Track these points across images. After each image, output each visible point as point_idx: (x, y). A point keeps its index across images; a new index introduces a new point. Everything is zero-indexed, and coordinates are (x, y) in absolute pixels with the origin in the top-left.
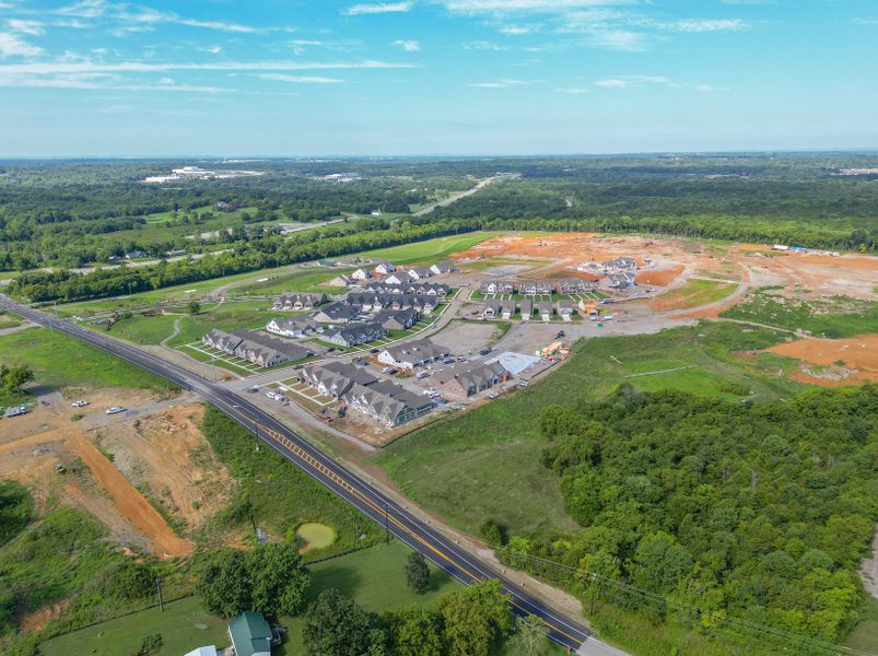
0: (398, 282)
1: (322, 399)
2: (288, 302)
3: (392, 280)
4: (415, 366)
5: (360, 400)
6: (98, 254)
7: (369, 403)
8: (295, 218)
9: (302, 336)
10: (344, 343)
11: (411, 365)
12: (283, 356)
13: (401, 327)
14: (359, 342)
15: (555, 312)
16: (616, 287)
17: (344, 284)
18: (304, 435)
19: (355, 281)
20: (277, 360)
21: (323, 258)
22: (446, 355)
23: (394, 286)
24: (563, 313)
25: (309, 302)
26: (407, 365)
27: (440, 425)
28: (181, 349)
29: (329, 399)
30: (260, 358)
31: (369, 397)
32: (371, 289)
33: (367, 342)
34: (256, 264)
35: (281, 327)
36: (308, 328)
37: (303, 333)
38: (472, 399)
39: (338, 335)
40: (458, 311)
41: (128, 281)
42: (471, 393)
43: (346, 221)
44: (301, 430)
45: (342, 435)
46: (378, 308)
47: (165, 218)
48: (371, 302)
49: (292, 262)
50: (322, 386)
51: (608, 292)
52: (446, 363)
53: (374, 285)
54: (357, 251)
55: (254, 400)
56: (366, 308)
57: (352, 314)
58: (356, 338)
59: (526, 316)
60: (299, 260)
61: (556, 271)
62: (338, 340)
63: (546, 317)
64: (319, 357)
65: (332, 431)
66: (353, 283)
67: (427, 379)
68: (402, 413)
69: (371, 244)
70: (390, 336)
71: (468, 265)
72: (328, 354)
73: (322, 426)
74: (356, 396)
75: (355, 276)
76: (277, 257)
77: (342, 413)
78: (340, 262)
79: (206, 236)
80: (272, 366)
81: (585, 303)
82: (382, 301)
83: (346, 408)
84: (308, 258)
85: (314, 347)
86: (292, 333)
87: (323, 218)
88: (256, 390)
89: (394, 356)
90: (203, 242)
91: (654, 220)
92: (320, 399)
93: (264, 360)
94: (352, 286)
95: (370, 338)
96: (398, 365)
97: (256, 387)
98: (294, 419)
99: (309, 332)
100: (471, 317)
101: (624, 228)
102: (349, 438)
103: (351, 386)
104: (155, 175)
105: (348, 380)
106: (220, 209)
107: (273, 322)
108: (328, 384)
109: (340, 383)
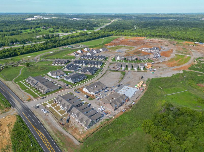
0: (91, 55)
1: (62, 112)
2: (57, 62)
3: (89, 54)
4: (95, 94)
5: (75, 115)
6: (6, 43)
7: (78, 117)
8: (63, 32)
9: (59, 78)
10: (72, 82)
12: (50, 90)
13: (91, 74)
14: (77, 81)
15: (138, 67)
16: (155, 58)
17: (75, 55)
18: (53, 134)
20: (48, 91)
21: (70, 44)
22: (106, 88)
23: (89, 56)
24: (141, 68)
25: (63, 63)
26: (92, 93)
27: (105, 127)
28: (18, 84)
29: (64, 112)
30: (42, 91)
31: (78, 114)
32: (82, 57)
33: (80, 81)
34: (50, 47)
35: (52, 74)
37: (59, 76)
38: (116, 112)
39: (70, 79)
40: (108, 67)
41: (11, 53)
42: (116, 109)
43: (77, 32)
44: (51, 131)
45: (67, 134)
46: (84, 65)
47: (28, 31)
48: (82, 63)
49: (60, 46)
50: (61, 107)
51: (153, 59)
52: (106, 92)
53: (84, 56)
54: (79, 42)
55: (36, 113)
56: (81, 65)
57: (76, 68)
59: (129, 69)
60: (63, 45)
61: (136, 51)
62: (70, 81)
63: (136, 69)
64: (63, 89)
65: (63, 131)
66: (78, 54)
67: (99, 100)
68: (91, 123)
69: (83, 40)
70: (87, 78)
71: (110, 48)
72: (67, 87)
73: (59, 128)
74: (73, 113)
75: (78, 52)
76: (56, 44)
77: (68, 121)
78: (74, 46)
79: (38, 37)
80: (46, 93)
81: (148, 64)
82: (85, 63)
83: (70, 117)
84: (65, 45)
85: (62, 84)
86: (55, 77)
87: (71, 32)
88: (38, 107)
89: (88, 90)
90: (37, 39)
91: (161, 34)
92: (60, 112)
93: (43, 91)
94: (77, 56)
95: (81, 79)
96: (89, 93)
97: (39, 105)
98: (50, 124)
99: (61, 76)
100: (112, 69)
101: (152, 36)
102: (69, 136)
103: (72, 108)
104: (29, 18)
105: (71, 105)
106: (43, 29)
107: (50, 73)
108: (63, 106)
109: (68, 106)
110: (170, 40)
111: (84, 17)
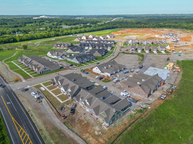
1: (63, 98)
2: (59, 45)
3: (95, 39)
4: (111, 75)
5: (85, 102)
6: (7, 32)
7: (90, 104)
8: (66, 24)
9: (60, 59)
10: (78, 62)
11: (109, 75)
12: (48, 69)
14: (84, 62)
15: (158, 50)
17: (79, 41)
18: (45, 133)
19: (83, 40)
20: (44, 70)
21: (73, 34)
22: (124, 69)
23: (95, 41)
25: (66, 46)
26: (107, 74)
29: (67, 97)
30: (37, 70)
31: (90, 100)
32: (88, 42)
33: (87, 62)
34: (53, 35)
35: (52, 54)
36: (63, 55)
37: (61, 57)
38: (151, 99)
39: (75, 59)
40: (120, 50)
41: (10, 39)
42: (149, 95)
43: (80, 26)
46: (91, 48)
48: (88, 46)
49: (64, 35)
50: (62, 89)
52: (125, 73)
53: (89, 41)
54: (83, 32)
56: (86, 48)
57: (81, 50)
58: (82, 60)
59: (147, 52)
60: (66, 34)
61: (148, 37)
62: (75, 61)
63: (155, 52)
65: (64, 128)
66: (82, 40)
68: (114, 116)
69: (87, 31)
70: (96, 59)
72: (70, 67)
73: (58, 122)
74: (82, 98)
75: (82, 38)
76: (59, 33)
77: (73, 111)
78: (78, 35)
79: (41, 29)
80: (42, 73)
81: (170, 47)
82: (92, 45)
83: (76, 106)
84: (69, 34)
85: (65, 64)
86: (56, 57)
87: (74, 25)
88: (27, 90)
89: (101, 69)
90: (40, 30)
92: (61, 97)
94: (81, 41)
95: (88, 60)
96: (102, 74)
97: (28, 87)
98: (41, 115)
99: (64, 57)
100: (126, 52)
103: (79, 90)
104: (35, 17)
105: (77, 87)
106: (47, 22)
107: (49, 52)
108: (66, 88)
109: (72, 88)
110: (181, 30)
111: (87, 17)
